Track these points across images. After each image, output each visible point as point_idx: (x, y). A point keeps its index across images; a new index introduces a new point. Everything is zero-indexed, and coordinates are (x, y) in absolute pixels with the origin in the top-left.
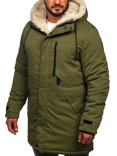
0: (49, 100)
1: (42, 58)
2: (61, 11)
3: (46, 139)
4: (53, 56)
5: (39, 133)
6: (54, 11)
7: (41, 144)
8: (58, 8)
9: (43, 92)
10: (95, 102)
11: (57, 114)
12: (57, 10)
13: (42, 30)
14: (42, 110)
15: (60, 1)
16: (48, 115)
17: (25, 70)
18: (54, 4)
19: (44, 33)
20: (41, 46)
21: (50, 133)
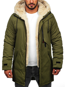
8: (32, 5)
13: (22, 19)
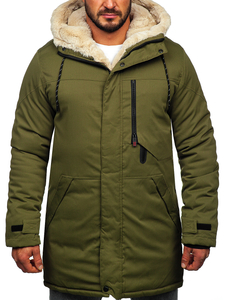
0: (126, 194)
1: (105, 113)
2: (116, 22)
3: (124, 272)
4: (129, 109)
5: (108, 263)
6: (103, 22)
7: (117, 283)
8: (110, 16)
9: (113, 180)
10: (209, 186)
11: (141, 219)
12: (110, 20)
14: (113, 215)
15: (114, 2)
16: (127, 224)
17: (43, 145)
18: (102, 8)
19: (101, 66)
20: (103, 91)
21: (130, 259)
